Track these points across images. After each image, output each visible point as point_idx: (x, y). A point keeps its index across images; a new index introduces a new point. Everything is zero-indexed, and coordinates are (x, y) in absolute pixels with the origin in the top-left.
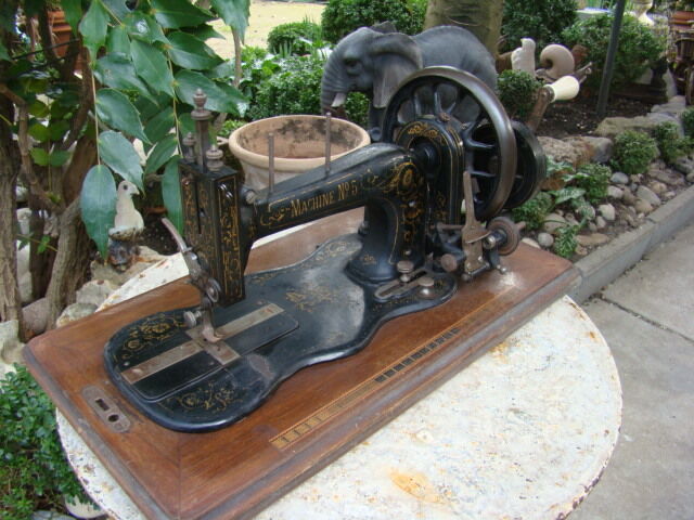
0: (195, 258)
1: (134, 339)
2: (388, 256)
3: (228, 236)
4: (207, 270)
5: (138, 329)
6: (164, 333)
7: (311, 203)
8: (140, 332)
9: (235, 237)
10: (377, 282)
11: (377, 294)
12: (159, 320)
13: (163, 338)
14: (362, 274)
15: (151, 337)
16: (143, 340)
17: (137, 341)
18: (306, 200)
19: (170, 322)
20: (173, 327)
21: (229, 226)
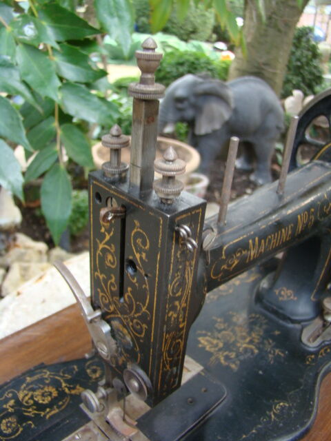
0: (106, 328)
1: (8, 415)
2: (311, 291)
3: (174, 308)
4: (127, 351)
5: (15, 397)
6: (50, 405)
7: (270, 241)
8: (18, 403)
9: (184, 309)
10: (299, 322)
11: (304, 339)
12: (41, 381)
13: (49, 413)
14: (281, 311)
15: (31, 412)
16: (22, 419)
17: (13, 419)
18: (265, 238)
19: (56, 384)
20: (62, 395)
21: (179, 294)
